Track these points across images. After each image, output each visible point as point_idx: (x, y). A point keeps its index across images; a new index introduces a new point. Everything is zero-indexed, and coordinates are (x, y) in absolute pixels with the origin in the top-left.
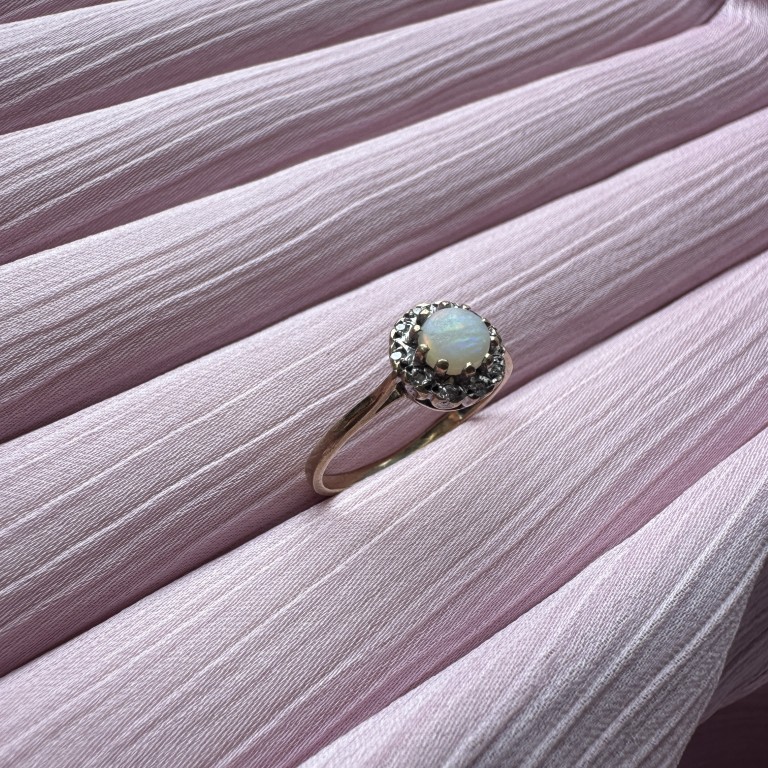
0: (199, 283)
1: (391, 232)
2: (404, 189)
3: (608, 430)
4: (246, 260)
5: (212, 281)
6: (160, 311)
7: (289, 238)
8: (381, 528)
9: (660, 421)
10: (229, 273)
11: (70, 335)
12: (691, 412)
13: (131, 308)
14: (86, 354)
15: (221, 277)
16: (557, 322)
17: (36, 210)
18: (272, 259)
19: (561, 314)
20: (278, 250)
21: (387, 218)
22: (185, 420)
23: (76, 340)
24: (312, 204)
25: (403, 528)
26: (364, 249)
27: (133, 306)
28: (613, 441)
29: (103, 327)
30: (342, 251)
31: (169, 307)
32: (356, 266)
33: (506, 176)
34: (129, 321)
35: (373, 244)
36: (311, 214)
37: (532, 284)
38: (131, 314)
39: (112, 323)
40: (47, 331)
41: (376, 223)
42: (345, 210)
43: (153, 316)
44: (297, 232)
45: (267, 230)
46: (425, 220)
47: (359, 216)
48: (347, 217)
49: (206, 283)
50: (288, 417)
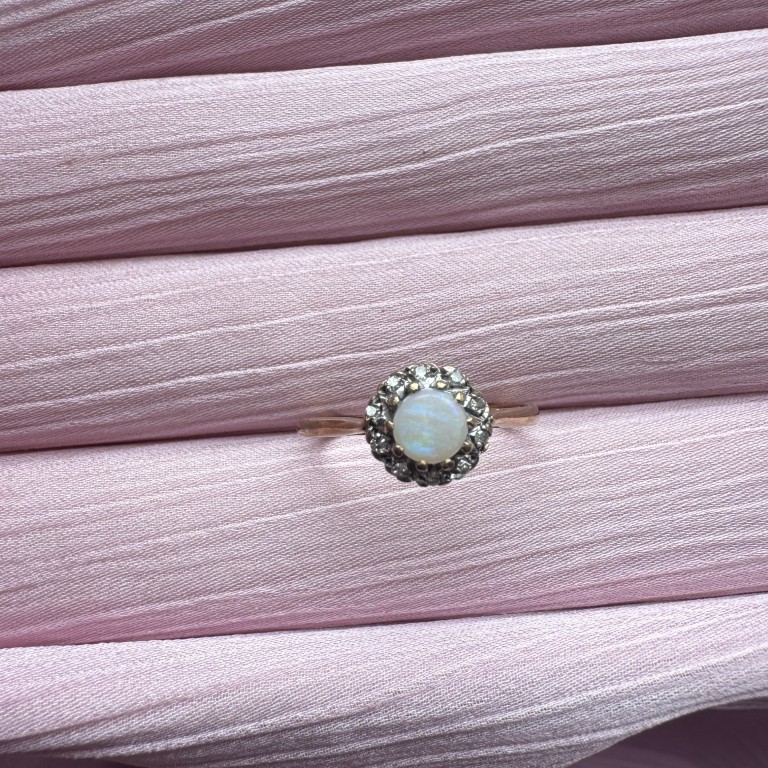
0: (301, 180)
1: (531, 187)
2: (571, 142)
3: (615, 514)
4: (358, 170)
5: (315, 182)
6: (255, 197)
7: (410, 161)
8: (346, 498)
9: (678, 532)
10: (333, 179)
11: (167, 193)
12: (721, 537)
13: (228, 185)
14: (178, 215)
15: (323, 182)
16: (651, 369)
17: (190, 29)
18: (385, 178)
19: (661, 363)
20: (394, 170)
21: (533, 170)
22: (229, 322)
23: (171, 199)
24: (454, 127)
25: (364, 508)
26: (492, 197)
27: (231, 183)
28: (613, 527)
29: (198, 196)
30: (464, 191)
31: (265, 195)
32: (475, 211)
33: (711, 163)
34: (223, 197)
35: (504, 194)
36: (448, 140)
37: (646, 319)
38: (226, 191)
39: (206, 194)
40: (148, 182)
41: (516, 174)
42: (487, 148)
43: (246, 200)
44: (424, 156)
45: (392, 143)
46: (577, 185)
47: (501, 159)
48: (486, 157)
49: (307, 183)
50: (318, 357)
